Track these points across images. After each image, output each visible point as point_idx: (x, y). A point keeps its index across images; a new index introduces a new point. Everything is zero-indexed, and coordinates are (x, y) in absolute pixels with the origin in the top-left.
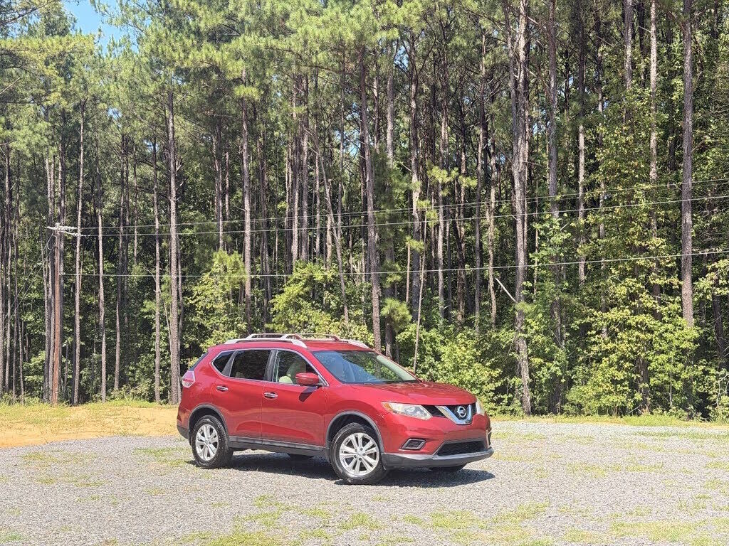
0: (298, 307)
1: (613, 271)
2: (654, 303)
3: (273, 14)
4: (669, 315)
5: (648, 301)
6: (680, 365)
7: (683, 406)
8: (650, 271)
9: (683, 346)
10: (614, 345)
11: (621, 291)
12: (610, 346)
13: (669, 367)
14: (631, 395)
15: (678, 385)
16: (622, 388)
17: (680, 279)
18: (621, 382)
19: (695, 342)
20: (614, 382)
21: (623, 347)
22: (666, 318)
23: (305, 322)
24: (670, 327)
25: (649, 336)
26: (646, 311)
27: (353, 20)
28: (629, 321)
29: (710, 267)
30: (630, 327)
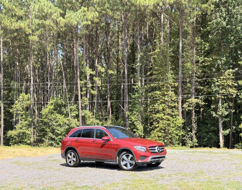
0: (52, 113)
1: (158, 102)
2: (171, 112)
3: (47, 13)
4: (175, 115)
5: (169, 111)
6: (178, 131)
7: (179, 144)
8: (169, 102)
9: (179, 125)
10: (159, 125)
11: (161, 108)
12: (157, 125)
13: (175, 132)
14: (164, 141)
15: (177, 137)
16: (161, 139)
17: (178, 104)
18: (160, 137)
19: (182, 124)
20: (159, 137)
21: (161, 126)
22: (174, 117)
23: (55, 118)
24: (175, 119)
25: (169, 122)
26: (168, 114)
27: (76, 17)
28: (163, 117)
29: (187, 101)
30: (163, 119)
